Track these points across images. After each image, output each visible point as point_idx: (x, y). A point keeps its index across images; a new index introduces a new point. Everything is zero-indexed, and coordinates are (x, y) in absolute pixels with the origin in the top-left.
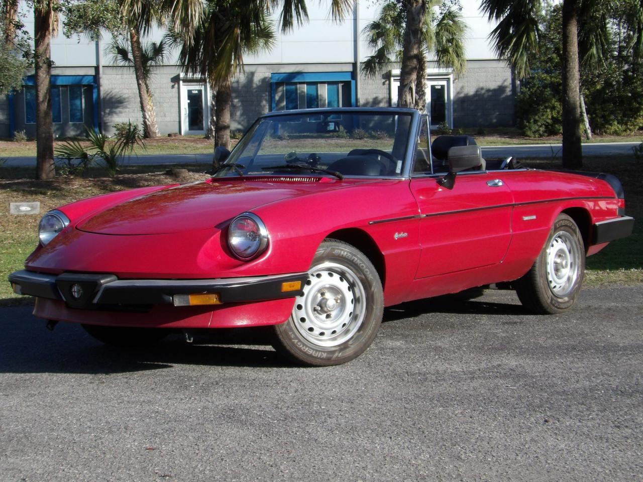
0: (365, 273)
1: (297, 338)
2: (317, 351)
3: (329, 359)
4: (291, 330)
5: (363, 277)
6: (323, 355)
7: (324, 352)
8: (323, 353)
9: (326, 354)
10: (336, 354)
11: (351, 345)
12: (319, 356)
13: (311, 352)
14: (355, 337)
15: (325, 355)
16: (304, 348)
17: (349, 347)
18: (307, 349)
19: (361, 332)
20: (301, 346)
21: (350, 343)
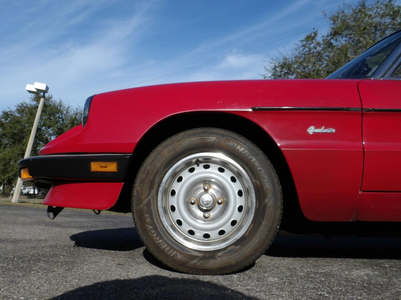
0: (262, 179)
1: (153, 224)
2: (172, 248)
3: (183, 264)
4: (150, 212)
5: (259, 183)
6: (177, 256)
7: (181, 253)
8: (178, 254)
9: (182, 256)
10: (195, 261)
11: (219, 257)
12: (172, 255)
13: (164, 246)
14: (229, 249)
15: (180, 257)
16: (158, 239)
17: (216, 259)
18: (161, 241)
19: (238, 247)
20: (155, 235)
21: (220, 254)
